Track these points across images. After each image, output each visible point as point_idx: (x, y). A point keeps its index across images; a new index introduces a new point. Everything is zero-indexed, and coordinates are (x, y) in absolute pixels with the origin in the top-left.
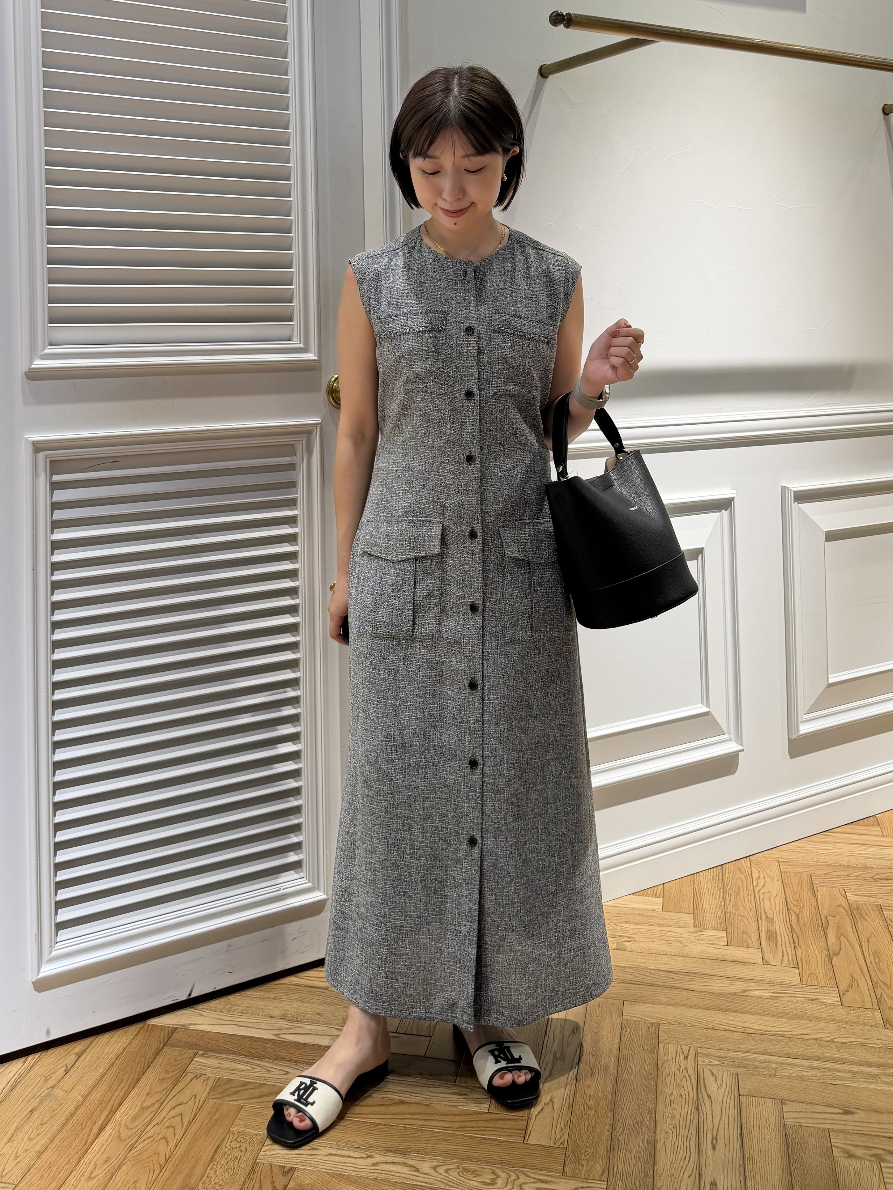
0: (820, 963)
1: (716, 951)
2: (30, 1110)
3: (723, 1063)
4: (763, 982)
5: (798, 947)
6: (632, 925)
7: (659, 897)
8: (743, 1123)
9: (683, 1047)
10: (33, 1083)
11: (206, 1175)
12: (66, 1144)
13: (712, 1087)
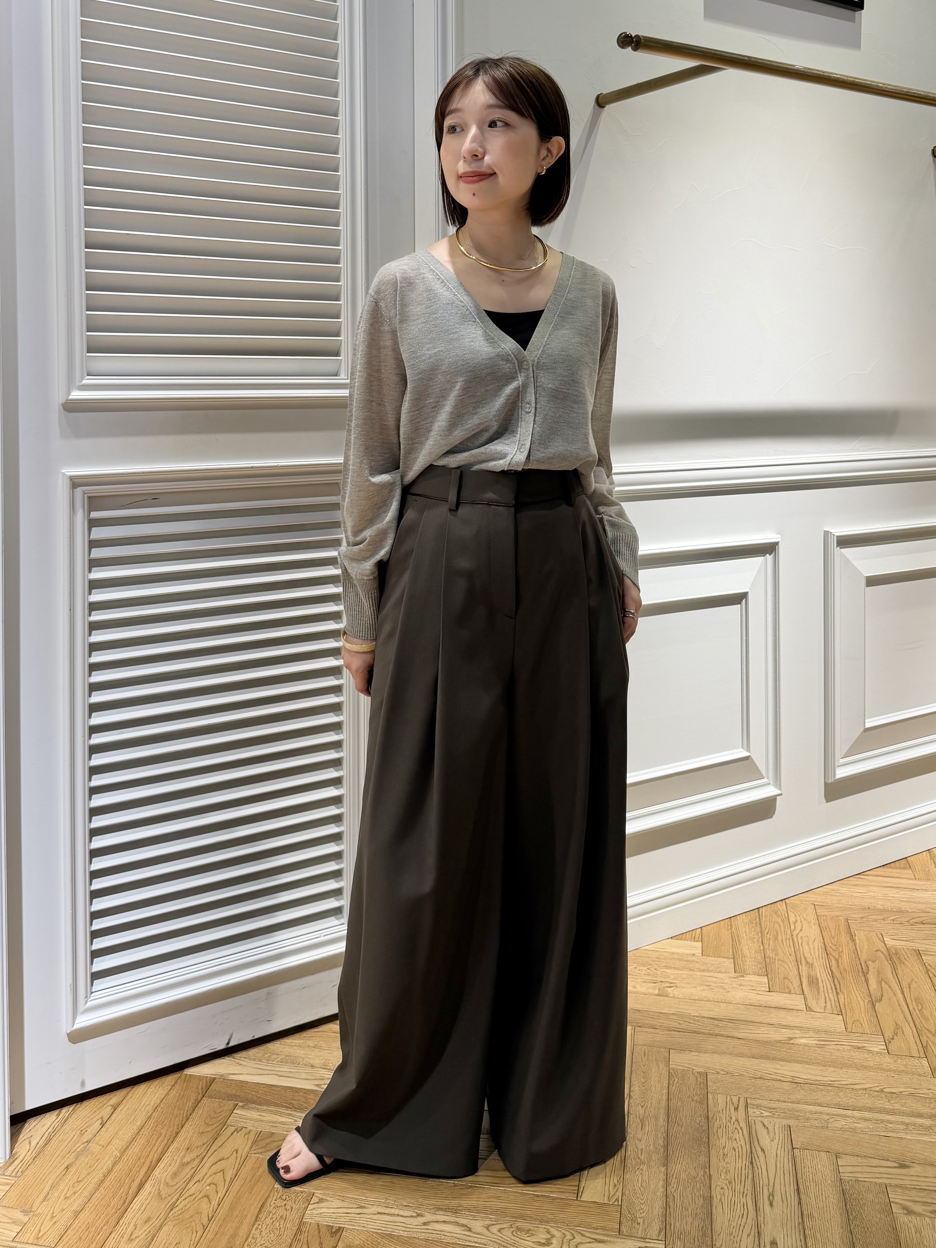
0: (863, 1010)
1: (758, 997)
2: (66, 1166)
3: (774, 1114)
4: (808, 1029)
5: (840, 993)
6: (673, 970)
7: (697, 941)
8: (799, 1178)
9: (733, 1097)
10: (67, 1138)
11: (251, 1236)
12: (103, 1202)
13: (765, 1140)
